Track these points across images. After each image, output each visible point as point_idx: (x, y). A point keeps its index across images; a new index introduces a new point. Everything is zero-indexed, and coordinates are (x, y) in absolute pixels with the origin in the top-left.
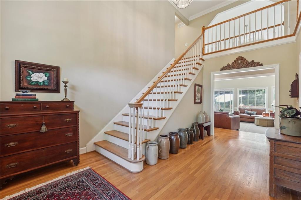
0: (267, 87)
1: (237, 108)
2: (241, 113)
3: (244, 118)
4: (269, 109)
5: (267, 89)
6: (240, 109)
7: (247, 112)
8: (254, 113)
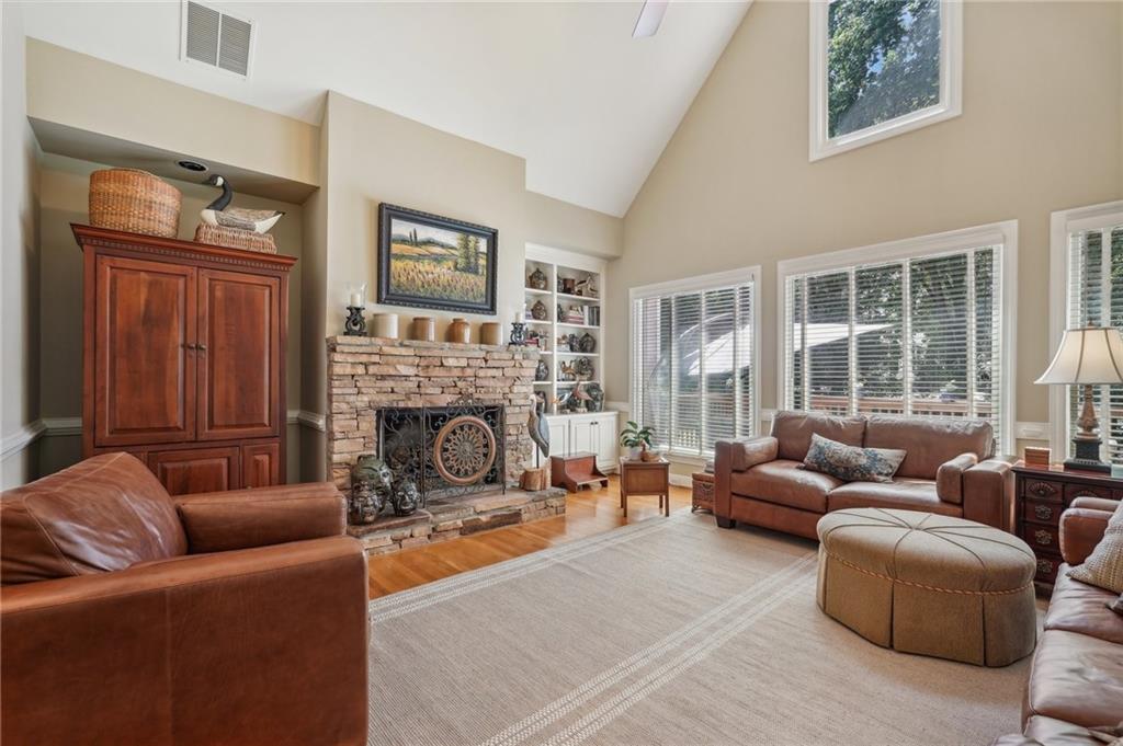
0: (1011, 226)
1: (772, 415)
2: (780, 455)
3: (785, 503)
4: (1027, 429)
5: (1004, 240)
6: (783, 426)
7: (821, 450)
8: (874, 459)
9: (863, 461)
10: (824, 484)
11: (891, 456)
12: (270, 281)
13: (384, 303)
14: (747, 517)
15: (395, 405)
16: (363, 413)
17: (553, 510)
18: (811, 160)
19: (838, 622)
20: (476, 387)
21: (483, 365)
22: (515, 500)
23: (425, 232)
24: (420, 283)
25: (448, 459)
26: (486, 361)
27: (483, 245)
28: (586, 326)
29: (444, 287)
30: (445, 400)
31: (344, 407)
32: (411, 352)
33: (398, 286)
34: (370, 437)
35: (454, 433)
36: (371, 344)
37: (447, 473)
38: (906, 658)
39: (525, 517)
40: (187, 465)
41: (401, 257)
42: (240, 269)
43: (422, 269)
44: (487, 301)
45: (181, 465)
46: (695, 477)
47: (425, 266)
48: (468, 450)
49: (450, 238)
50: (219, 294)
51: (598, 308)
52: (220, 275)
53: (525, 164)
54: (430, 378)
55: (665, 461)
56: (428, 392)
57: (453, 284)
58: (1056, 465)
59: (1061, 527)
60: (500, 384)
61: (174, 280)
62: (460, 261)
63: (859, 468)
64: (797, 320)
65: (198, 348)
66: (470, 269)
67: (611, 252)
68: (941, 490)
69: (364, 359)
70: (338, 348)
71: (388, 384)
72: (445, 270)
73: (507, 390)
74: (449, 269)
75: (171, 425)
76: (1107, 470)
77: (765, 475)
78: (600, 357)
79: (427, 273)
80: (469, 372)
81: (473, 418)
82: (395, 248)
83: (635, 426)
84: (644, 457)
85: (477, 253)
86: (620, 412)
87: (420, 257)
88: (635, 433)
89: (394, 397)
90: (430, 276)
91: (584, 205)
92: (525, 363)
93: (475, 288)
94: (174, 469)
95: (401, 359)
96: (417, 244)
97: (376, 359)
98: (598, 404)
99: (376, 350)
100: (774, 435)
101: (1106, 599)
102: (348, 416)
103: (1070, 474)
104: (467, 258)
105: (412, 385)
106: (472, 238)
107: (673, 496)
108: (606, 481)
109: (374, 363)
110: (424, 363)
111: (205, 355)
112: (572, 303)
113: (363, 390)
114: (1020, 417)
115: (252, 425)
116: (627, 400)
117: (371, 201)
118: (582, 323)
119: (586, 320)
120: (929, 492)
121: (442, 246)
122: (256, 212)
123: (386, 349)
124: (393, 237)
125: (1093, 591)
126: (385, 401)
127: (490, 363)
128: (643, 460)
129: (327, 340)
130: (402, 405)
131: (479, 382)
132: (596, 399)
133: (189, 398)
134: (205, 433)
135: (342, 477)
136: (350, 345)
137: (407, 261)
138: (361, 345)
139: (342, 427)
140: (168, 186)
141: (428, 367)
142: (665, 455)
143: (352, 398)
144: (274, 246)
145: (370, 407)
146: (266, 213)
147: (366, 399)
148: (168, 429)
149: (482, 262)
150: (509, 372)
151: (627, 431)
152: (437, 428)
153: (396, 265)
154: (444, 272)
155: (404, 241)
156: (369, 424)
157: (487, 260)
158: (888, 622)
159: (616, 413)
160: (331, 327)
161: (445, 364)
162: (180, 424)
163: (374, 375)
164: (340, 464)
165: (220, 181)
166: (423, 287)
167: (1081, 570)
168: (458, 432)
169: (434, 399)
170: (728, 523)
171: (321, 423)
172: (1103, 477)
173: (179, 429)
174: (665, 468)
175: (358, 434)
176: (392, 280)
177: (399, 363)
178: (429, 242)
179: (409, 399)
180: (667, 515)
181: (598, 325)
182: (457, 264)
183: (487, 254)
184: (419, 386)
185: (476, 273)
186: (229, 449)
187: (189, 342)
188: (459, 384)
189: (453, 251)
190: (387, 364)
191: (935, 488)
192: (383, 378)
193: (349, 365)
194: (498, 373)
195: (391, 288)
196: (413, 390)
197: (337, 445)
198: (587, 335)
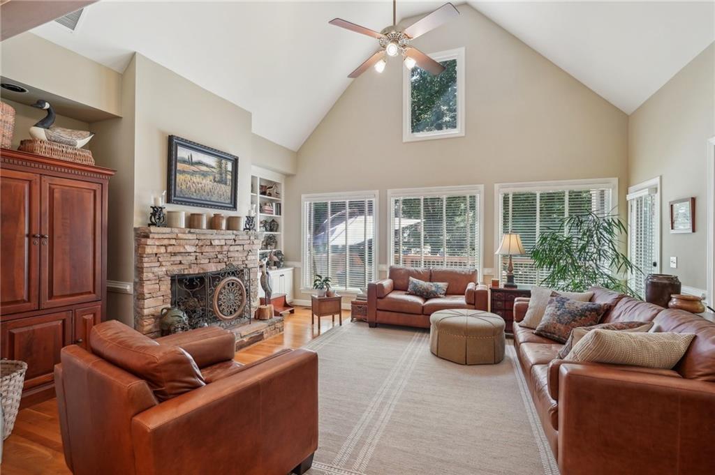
0: (481, 187)
1: (386, 268)
2: (395, 288)
3: (404, 311)
4: (487, 271)
5: (480, 193)
6: (393, 273)
7: (415, 285)
8: (437, 287)
9: (434, 289)
10: (419, 300)
11: (443, 285)
12: (95, 186)
13: (173, 203)
14: (385, 321)
15: (182, 272)
16: (162, 279)
17: (278, 330)
18: (404, 141)
19: (444, 359)
20: (228, 258)
21: (233, 243)
22: (259, 326)
23: (197, 157)
24: (194, 190)
25: (221, 305)
26: (235, 241)
27: (230, 167)
28: (274, 215)
29: (208, 193)
30: (213, 268)
31: (151, 275)
32: (194, 237)
33: (181, 191)
34: (167, 295)
35: (224, 288)
36: (172, 232)
37: (220, 314)
38: (471, 367)
39: (265, 336)
40: (31, 328)
41: (183, 172)
42: (69, 176)
43: (195, 180)
44: (231, 202)
45: (25, 329)
46: (352, 303)
47: (196, 179)
48: (231, 297)
49: (211, 161)
50: (57, 195)
51: (280, 204)
52: (57, 181)
53: (251, 116)
54: (202, 253)
55: (339, 296)
56: (202, 262)
57: (213, 191)
58: (501, 286)
59: (514, 309)
60: (240, 255)
61: (20, 184)
62: (217, 176)
63: (432, 292)
64: (396, 217)
65: (42, 237)
66: (222, 181)
67: (289, 171)
68: (467, 299)
69: (166, 242)
70: (151, 236)
71: (178, 258)
72: (208, 182)
73: (244, 259)
74: (211, 181)
75: (19, 299)
76: (516, 287)
77: (391, 298)
78: (281, 235)
79: (198, 183)
80: (225, 248)
81: (234, 278)
82: (180, 166)
83: (320, 277)
84: (328, 294)
85: (226, 171)
86: (295, 268)
87: (193, 173)
88: (320, 281)
89: (181, 267)
90: (200, 185)
91: (277, 143)
92: (255, 242)
93: (225, 194)
94: (21, 334)
95: (188, 241)
96: (192, 164)
97: (173, 242)
98: (282, 263)
99: (174, 236)
100: (390, 278)
101: (532, 331)
102: (153, 282)
103: (506, 289)
104: (221, 174)
105: (192, 258)
106: (223, 161)
107: (343, 314)
108: (293, 310)
109: (171, 245)
110: (200, 244)
111: (46, 242)
112: (266, 201)
113: (164, 264)
114: (485, 266)
115: (82, 294)
116: (299, 260)
117: (162, 133)
118: (272, 214)
119: (274, 212)
120: (461, 300)
121: (207, 166)
122: (76, 132)
123: (180, 235)
124: (178, 159)
125: (526, 330)
126: (176, 270)
127: (237, 242)
128: (328, 296)
129: (136, 229)
130: (186, 272)
131: (230, 254)
132: (281, 260)
133: (33, 275)
134: (47, 303)
135: (149, 324)
136: (158, 233)
137: (186, 175)
138: (165, 233)
139: (149, 290)
140: (11, 108)
141: (202, 246)
142: (337, 293)
143: (156, 270)
144: (93, 160)
145: (167, 274)
146: (85, 133)
147: (164, 269)
148: (17, 302)
149: (229, 177)
150: (246, 247)
151: (317, 280)
152: (215, 286)
153: (180, 177)
154: (207, 183)
155: (184, 162)
156: (166, 287)
157: (232, 176)
158: (465, 354)
159: (292, 268)
160: (138, 221)
161: (213, 243)
162: (25, 297)
163: (171, 253)
164: (148, 315)
165: (47, 106)
166: (196, 192)
167: (522, 323)
168: (226, 287)
169: (205, 267)
170: (374, 325)
171: (129, 287)
172: (515, 289)
173: (24, 301)
174: (339, 300)
175: (159, 294)
176: (177, 188)
177: (187, 244)
178: (199, 163)
179: (190, 268)
180: (341, 325)
181: (280, 214)
182: (215, 177)
183: (232, 172)
184: (196, 259)
185: (226, 184)
186: (64, 313)
187: (33, 233)
188: (219, 256)
189: (213, 170)
190: (179, 245)
191: (464, 299)
192: (175, 254)
193: (155, 247)
194: (240, 248)
195: (177, 193)
196: (193, 262)
197: (147, 303)
198: (273, 221)
